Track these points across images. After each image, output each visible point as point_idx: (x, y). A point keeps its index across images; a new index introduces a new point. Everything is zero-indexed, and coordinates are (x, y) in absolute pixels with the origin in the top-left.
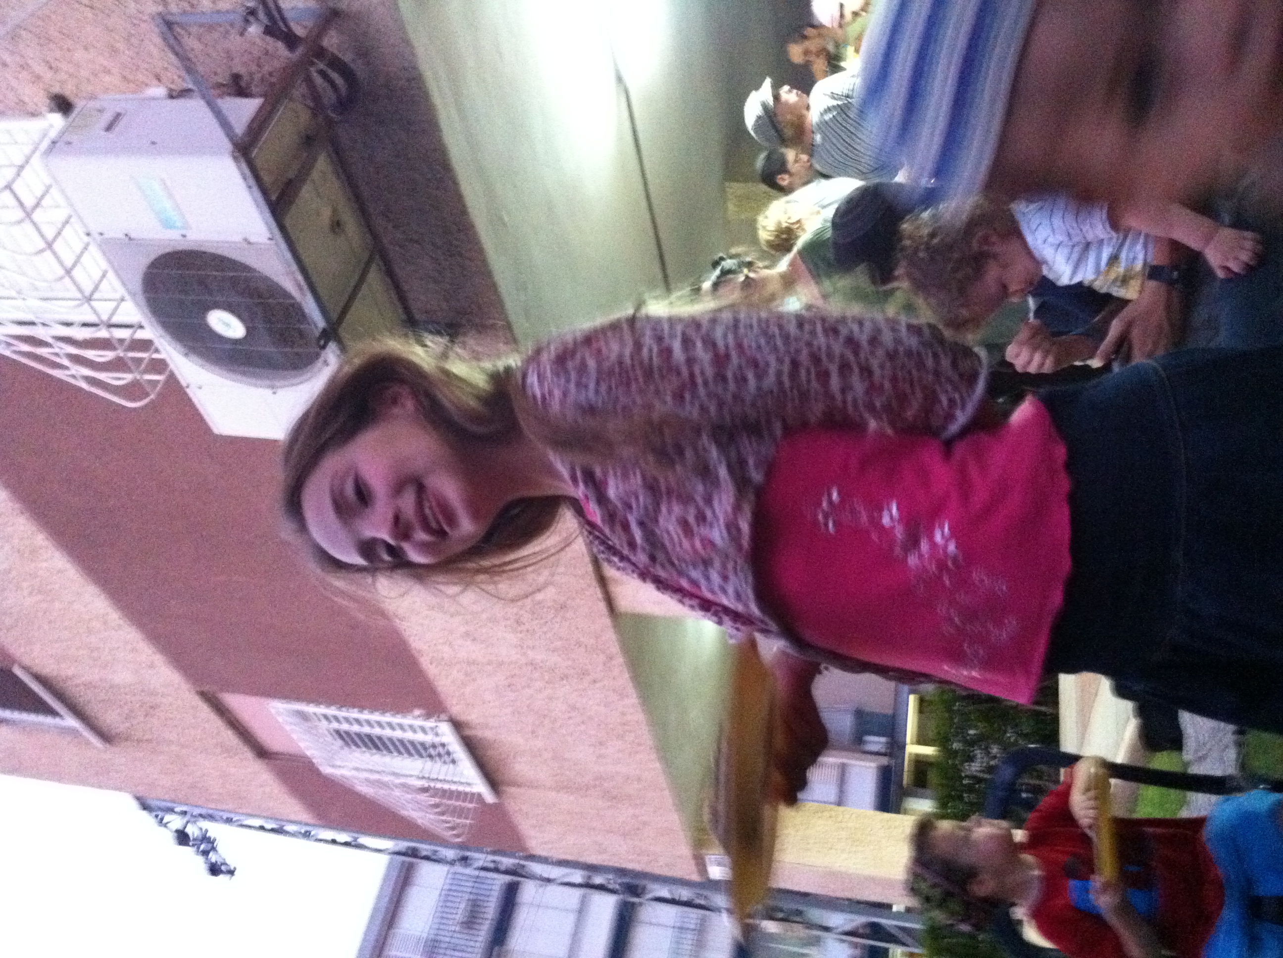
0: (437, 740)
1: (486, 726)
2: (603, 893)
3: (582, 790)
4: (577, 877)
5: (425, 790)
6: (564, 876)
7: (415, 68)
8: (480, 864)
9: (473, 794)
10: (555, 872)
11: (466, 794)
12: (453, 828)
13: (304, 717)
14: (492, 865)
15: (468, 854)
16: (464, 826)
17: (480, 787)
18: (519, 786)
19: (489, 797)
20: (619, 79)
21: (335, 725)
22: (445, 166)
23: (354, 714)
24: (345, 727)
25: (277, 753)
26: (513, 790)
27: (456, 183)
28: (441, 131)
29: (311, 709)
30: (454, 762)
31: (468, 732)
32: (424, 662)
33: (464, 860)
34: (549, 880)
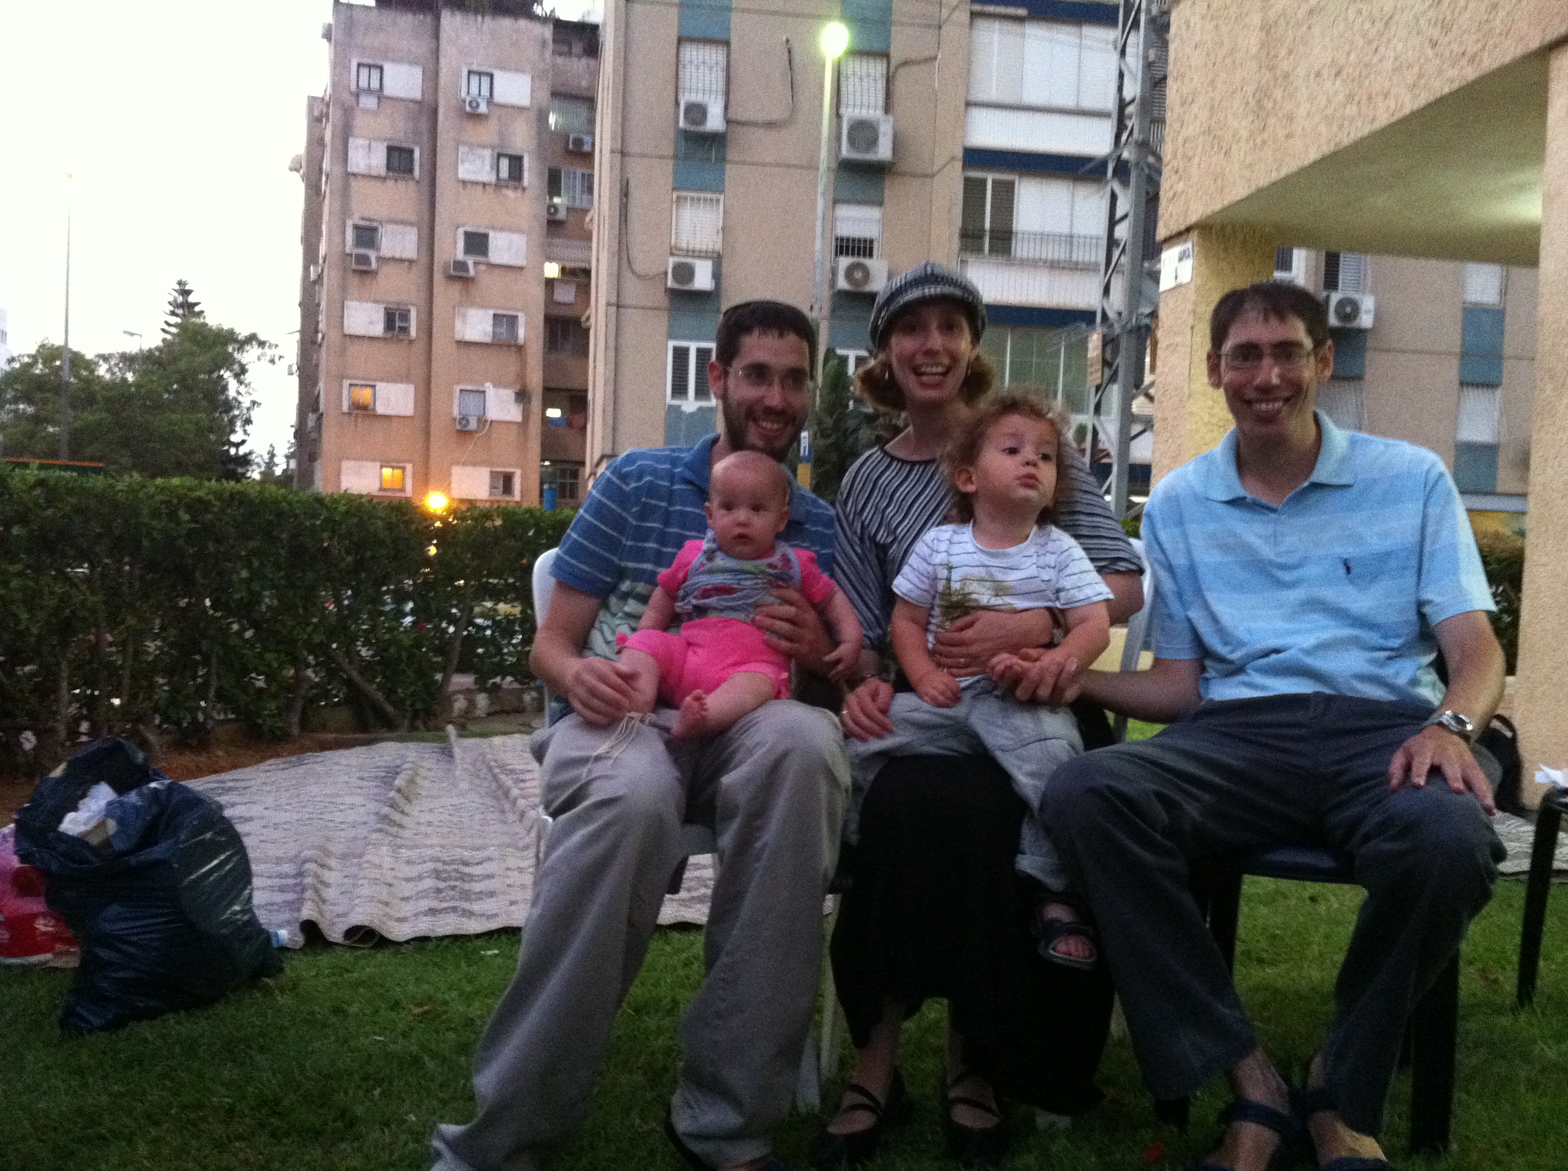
3: (1268, 62)
34: (1123, 53)
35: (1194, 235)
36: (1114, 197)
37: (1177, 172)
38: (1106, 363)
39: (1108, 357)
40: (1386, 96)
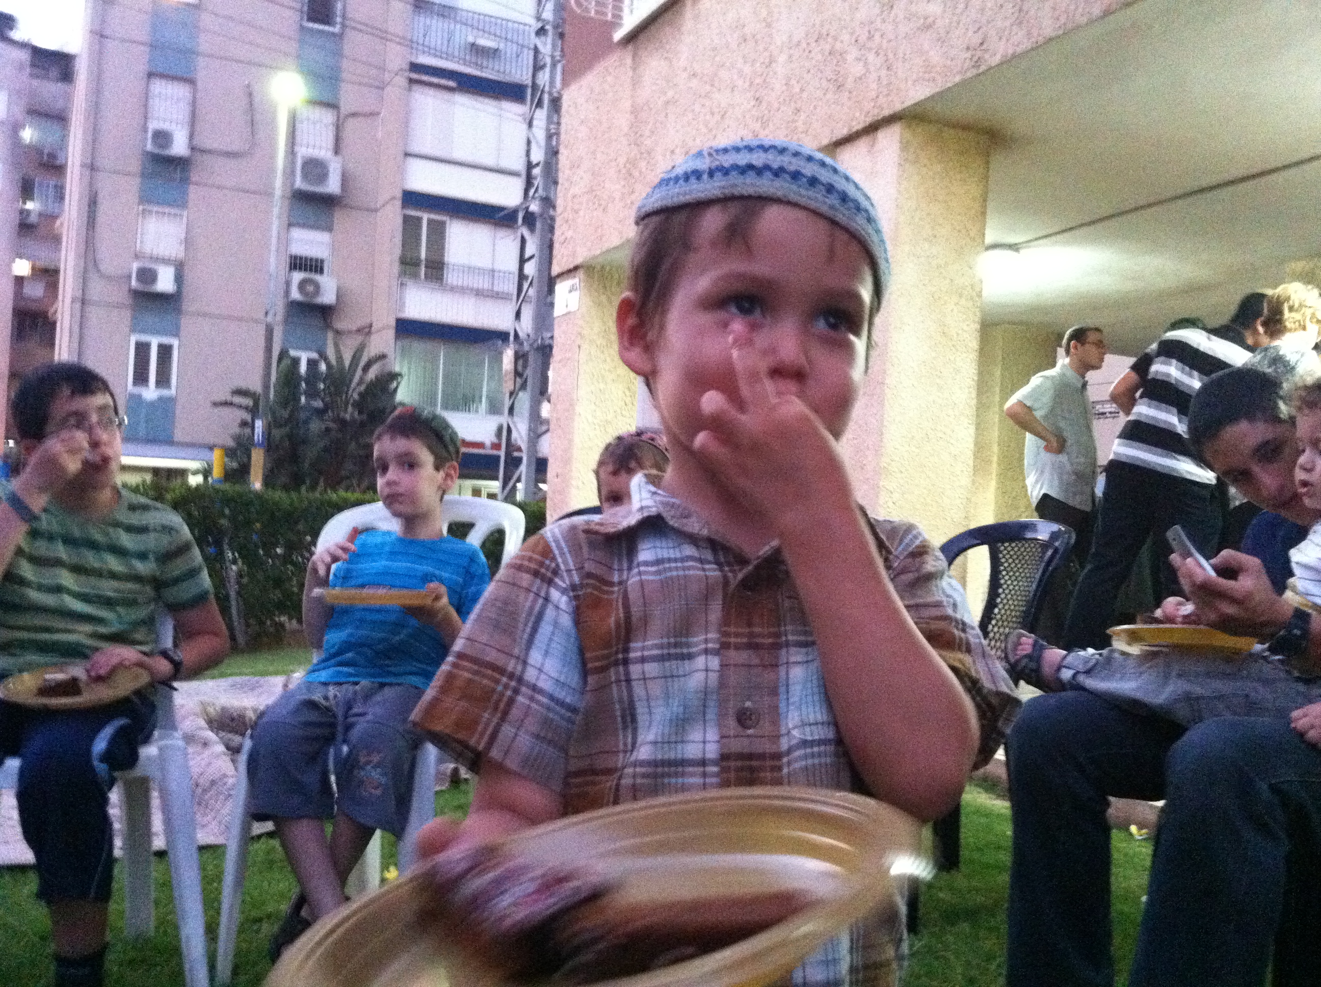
3: (636, 140)
9: (621, 16)
11: (621, 9)
18: (634, 69)
19: (618, 35)
26: (629, 61)
33: (543, 31)
34: (530, 125)
35: (581, 274)
36: (523, 241)
37: (567, 221)
38: (517, 374)
39: (520, 368)
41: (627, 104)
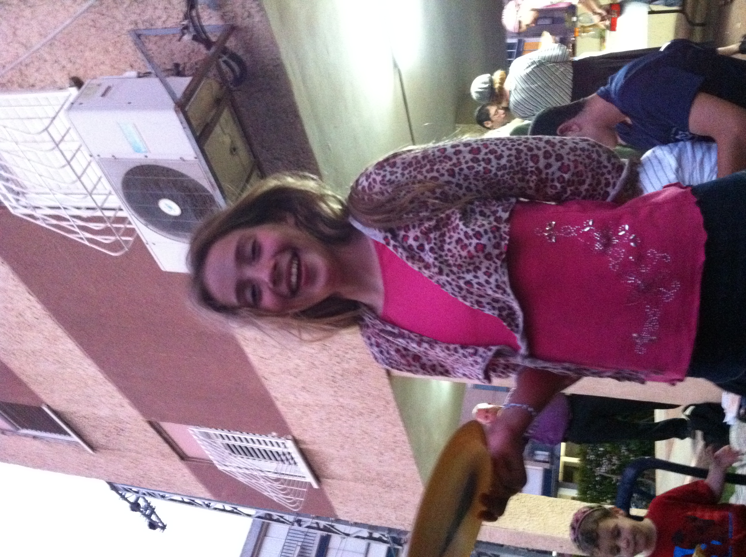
0: (285, 451)
1: (314, 443)
2: (381, 543)
3: (370, 481)
4: (365, 533)
5: (277, 480)
6: (357, 532)
7: (278, 59)
8: (308, 524)
9: (306, 483)
10: (352, 530)
11: (302, 482)
12: (294, 503)
13: (208, 436)
14: (315, 525)
15: (300, 518)
16: (301, 502)
17: (309, 479)
18: (333, 478)
19: (315, 486)
20: (395, 66)
21: (227, 441)
22: (296, 115)
23: (237, 435)
24: (233, 442)
25: (193, 458)
26: (329, 481)
27: (302, 126)
28: (293, 95)
29: (212, 431)
30: (295, 463)
31: (303, 446)
32: (279, 405)
33: (299, 522)
34: (348, 535)
40: (395, 436)
41: (351, 484)
